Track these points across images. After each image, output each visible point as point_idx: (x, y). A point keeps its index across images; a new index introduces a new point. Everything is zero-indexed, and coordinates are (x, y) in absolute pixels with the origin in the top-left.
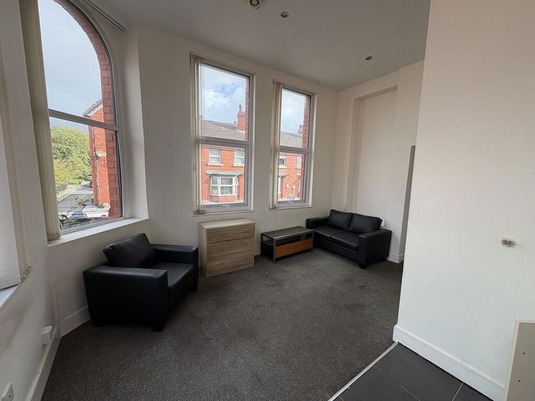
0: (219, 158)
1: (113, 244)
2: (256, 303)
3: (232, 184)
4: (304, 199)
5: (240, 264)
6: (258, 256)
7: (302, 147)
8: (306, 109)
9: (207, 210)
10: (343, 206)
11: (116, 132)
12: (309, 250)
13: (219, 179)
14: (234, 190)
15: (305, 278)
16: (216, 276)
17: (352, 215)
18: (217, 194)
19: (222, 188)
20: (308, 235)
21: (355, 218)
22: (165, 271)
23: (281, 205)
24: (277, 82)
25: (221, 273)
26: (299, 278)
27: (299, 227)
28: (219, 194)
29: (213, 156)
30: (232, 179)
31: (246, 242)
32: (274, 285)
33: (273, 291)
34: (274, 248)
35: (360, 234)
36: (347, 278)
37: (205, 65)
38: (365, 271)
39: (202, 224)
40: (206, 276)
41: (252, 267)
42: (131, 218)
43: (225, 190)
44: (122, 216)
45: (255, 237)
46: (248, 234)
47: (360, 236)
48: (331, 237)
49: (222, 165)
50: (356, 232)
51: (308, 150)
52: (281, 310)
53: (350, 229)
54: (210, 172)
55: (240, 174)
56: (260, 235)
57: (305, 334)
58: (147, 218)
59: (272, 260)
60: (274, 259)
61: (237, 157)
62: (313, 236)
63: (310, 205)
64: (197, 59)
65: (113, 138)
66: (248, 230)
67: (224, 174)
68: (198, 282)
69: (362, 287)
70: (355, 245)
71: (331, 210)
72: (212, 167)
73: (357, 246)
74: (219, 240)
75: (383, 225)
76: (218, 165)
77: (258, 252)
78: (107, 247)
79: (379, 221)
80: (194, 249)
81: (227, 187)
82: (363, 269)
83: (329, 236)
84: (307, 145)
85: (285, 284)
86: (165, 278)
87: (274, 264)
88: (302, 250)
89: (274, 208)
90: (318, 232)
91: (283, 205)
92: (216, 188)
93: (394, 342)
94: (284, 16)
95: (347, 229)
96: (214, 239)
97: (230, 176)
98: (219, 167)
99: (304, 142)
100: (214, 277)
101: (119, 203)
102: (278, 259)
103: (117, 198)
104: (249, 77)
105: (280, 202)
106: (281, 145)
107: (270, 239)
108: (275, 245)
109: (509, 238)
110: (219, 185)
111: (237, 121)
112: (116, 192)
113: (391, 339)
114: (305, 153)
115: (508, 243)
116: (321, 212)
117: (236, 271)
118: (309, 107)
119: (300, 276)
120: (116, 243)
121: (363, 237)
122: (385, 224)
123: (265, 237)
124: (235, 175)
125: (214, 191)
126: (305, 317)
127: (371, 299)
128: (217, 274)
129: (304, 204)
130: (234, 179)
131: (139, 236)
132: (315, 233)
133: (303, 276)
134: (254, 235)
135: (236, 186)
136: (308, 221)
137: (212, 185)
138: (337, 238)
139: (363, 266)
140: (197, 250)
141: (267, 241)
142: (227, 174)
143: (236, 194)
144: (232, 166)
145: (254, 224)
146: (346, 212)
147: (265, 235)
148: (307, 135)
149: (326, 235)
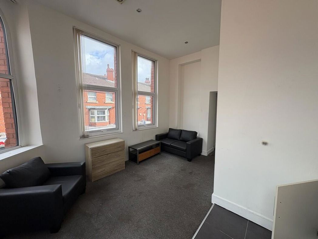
0: (95, 98)
1: (10, 170)
2: (129, 195)
3: (105, 114)
4: (153, 123)
5: (116, 169)
6: (127, 161)
7: (150, 92)
8: (152, 69)
9: (90, 134)
10: (175, 125)
11: (11, 80)
12: (158, 154)
13: (96, 112)
14: (107, 118)
15: (158, 172)
16: (99, 179)
17: (181, 131)
18: (95, 121)
19: (98, 117)
20: (157, 145)
21: (183, 133)
22: (60, 185)
23: (140, 128)
24: (134, 52)
25: (103, 177)
26: (155, 173)
27: (152, 141)
28: (96, 121)
29: (91, 96)
30: (105, 111)
31: (119, 154)
32: (140, 180)
33: (140, 184)
34: (138, 155)
35: (187, 142)
36: (182, 169)
37: (85, 36)
38: (191, 163)
39: (87, 145)
40: (91, 181)
41: (124, 169)
42: (27, 145)
43: (100, 118)
44: (18, 145)
45: (125, 150)
46: (120, 149)
47: (187, 143)
48: (171, 145)
49: (97, 102)
50: (185, 141)
51: (154, 94)
52: (146, 196)
53: (181, 139)
54: (89, 107)
55: (110, 108)
56: (128, 147)
57: (163, 210)
58: (42, 144)
59: (137, 163)
60: (138, 162)
61: (108, 97)
62: (160, 145)
63: (157, 126)
64: (78, 32)
65: (7, 84)
66: (120, 145)
67: (99, 108)
68: (86, 187)
69: (191, 173)
70: (185, 148)
71: (170, 129)
72: (90, 104)
73: (186, 149)
74: (101, 155)
75: (198, 135)
76: (95, 102)
77: (127, 159)
78: (4, 173)
79: (195, 133)
80: (82, 164)
81: (102, 116)
82: (190, 161)
83: (170, 144)
84: (153, 91)
85: (147, 178)
86: (60, 190)
87: (138, 166)
88: (154, 154)
89: (136, 130)
90: (163, 142)
91: (141, 127)
92: (94, 117)
93: (213, 204)
94: (139, 11)
95: (179, 139)
96: (97, 154)
97: (103, 109)
98: (95, 104)
99: (152, 89)
100: (97, 181)
101: (15, 135)
102: (140, 162)
103: (13, 131)
104: (116, 47)
105: (139, 126)
106: (138, 90)
107: (134, 150)
108: (138, 153)
109: (265, 141)
110: (96, 115)
111: (106, 74)
112: (12, 126)
113: (211, 202)
114: (152, 95)
115: (265, 143)
116: (164, 130)
117: (113, 174)
118: (154, 68)
119: (155, 172)
120: (12, 169)
121: (188, 143)
122: (199, 134)
123: (131, 149)
124: (106, 109)
125: (92, 119)
126: (162, 199)
127: (197, 180)
128: (99, 178)
129: (153, 126)
130: (106, 111)
131: (35, 160)
132: (162, 143)
133: (157, 171)
134: (124, 148)
135: (107, 116)
136: (156, 136)
137: (90, 115)
138: (174, 145)
139: (190, 160)
140: (84, 164)
141: (132, 151)
142: (101, 108)
143: (108, 121)
144: (105, 103)
145: (124, 142)
146: (178, 129)
147: (131, 148)
148: (153, 85)
149: (168, 144)
